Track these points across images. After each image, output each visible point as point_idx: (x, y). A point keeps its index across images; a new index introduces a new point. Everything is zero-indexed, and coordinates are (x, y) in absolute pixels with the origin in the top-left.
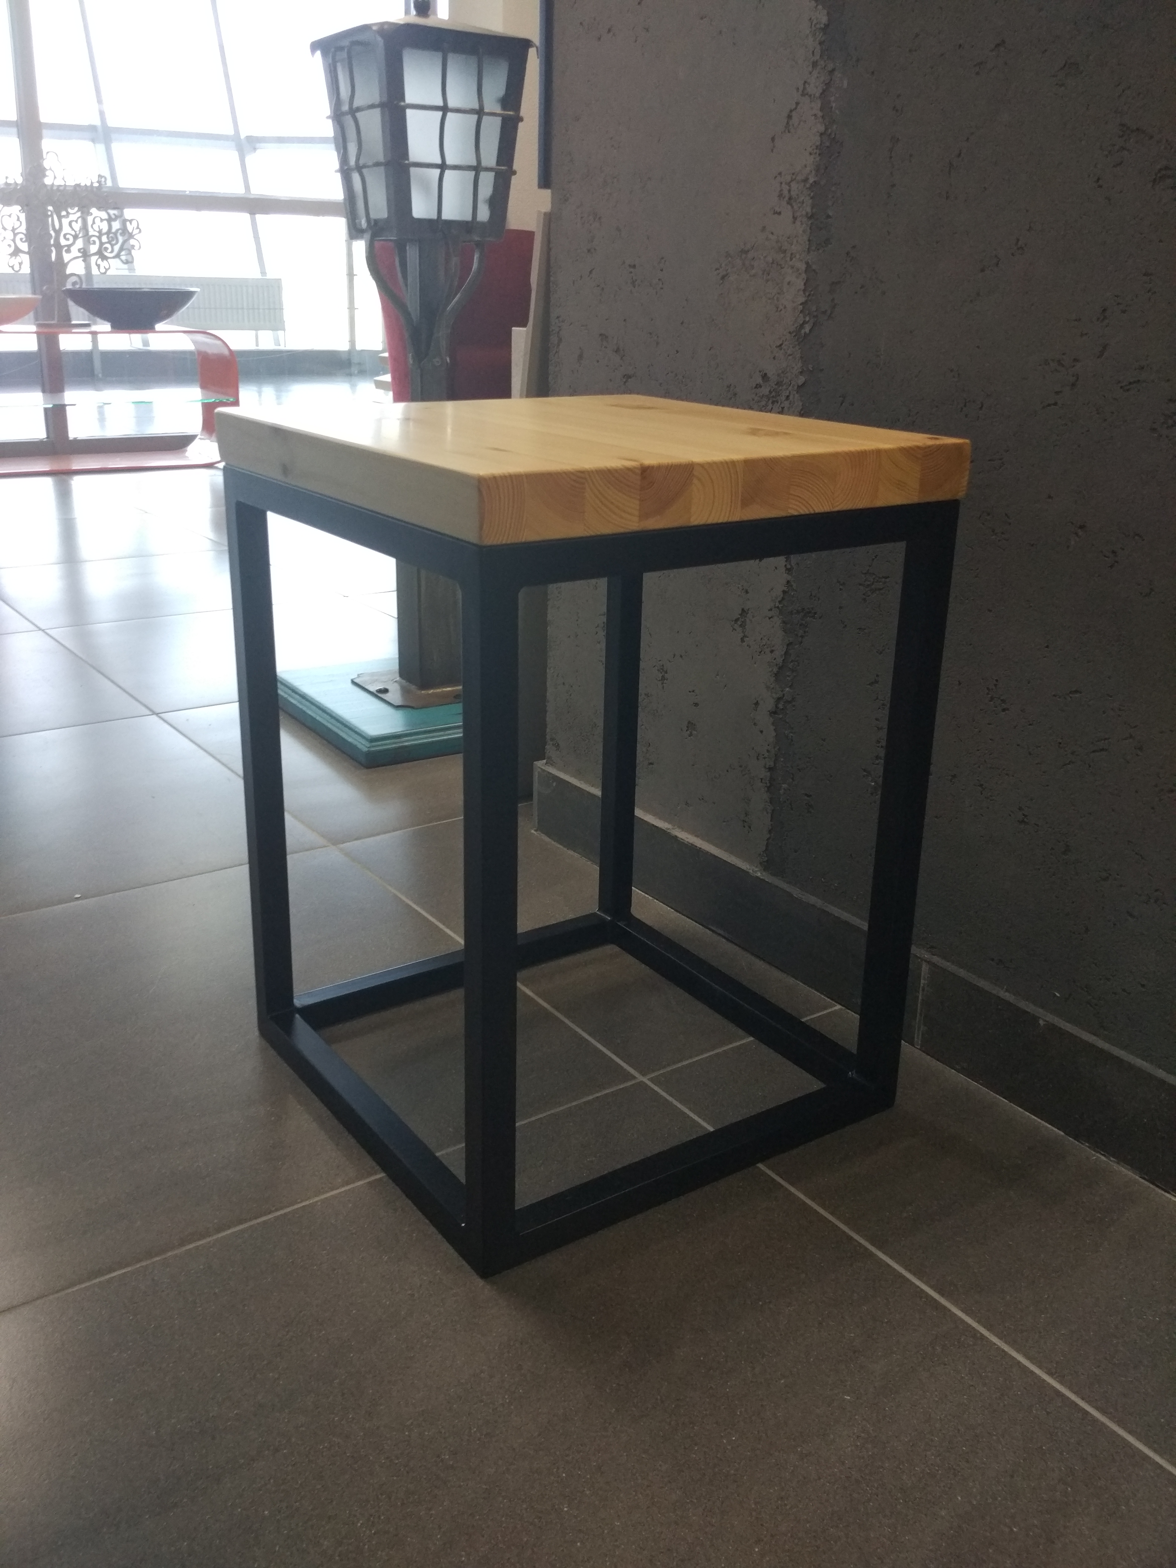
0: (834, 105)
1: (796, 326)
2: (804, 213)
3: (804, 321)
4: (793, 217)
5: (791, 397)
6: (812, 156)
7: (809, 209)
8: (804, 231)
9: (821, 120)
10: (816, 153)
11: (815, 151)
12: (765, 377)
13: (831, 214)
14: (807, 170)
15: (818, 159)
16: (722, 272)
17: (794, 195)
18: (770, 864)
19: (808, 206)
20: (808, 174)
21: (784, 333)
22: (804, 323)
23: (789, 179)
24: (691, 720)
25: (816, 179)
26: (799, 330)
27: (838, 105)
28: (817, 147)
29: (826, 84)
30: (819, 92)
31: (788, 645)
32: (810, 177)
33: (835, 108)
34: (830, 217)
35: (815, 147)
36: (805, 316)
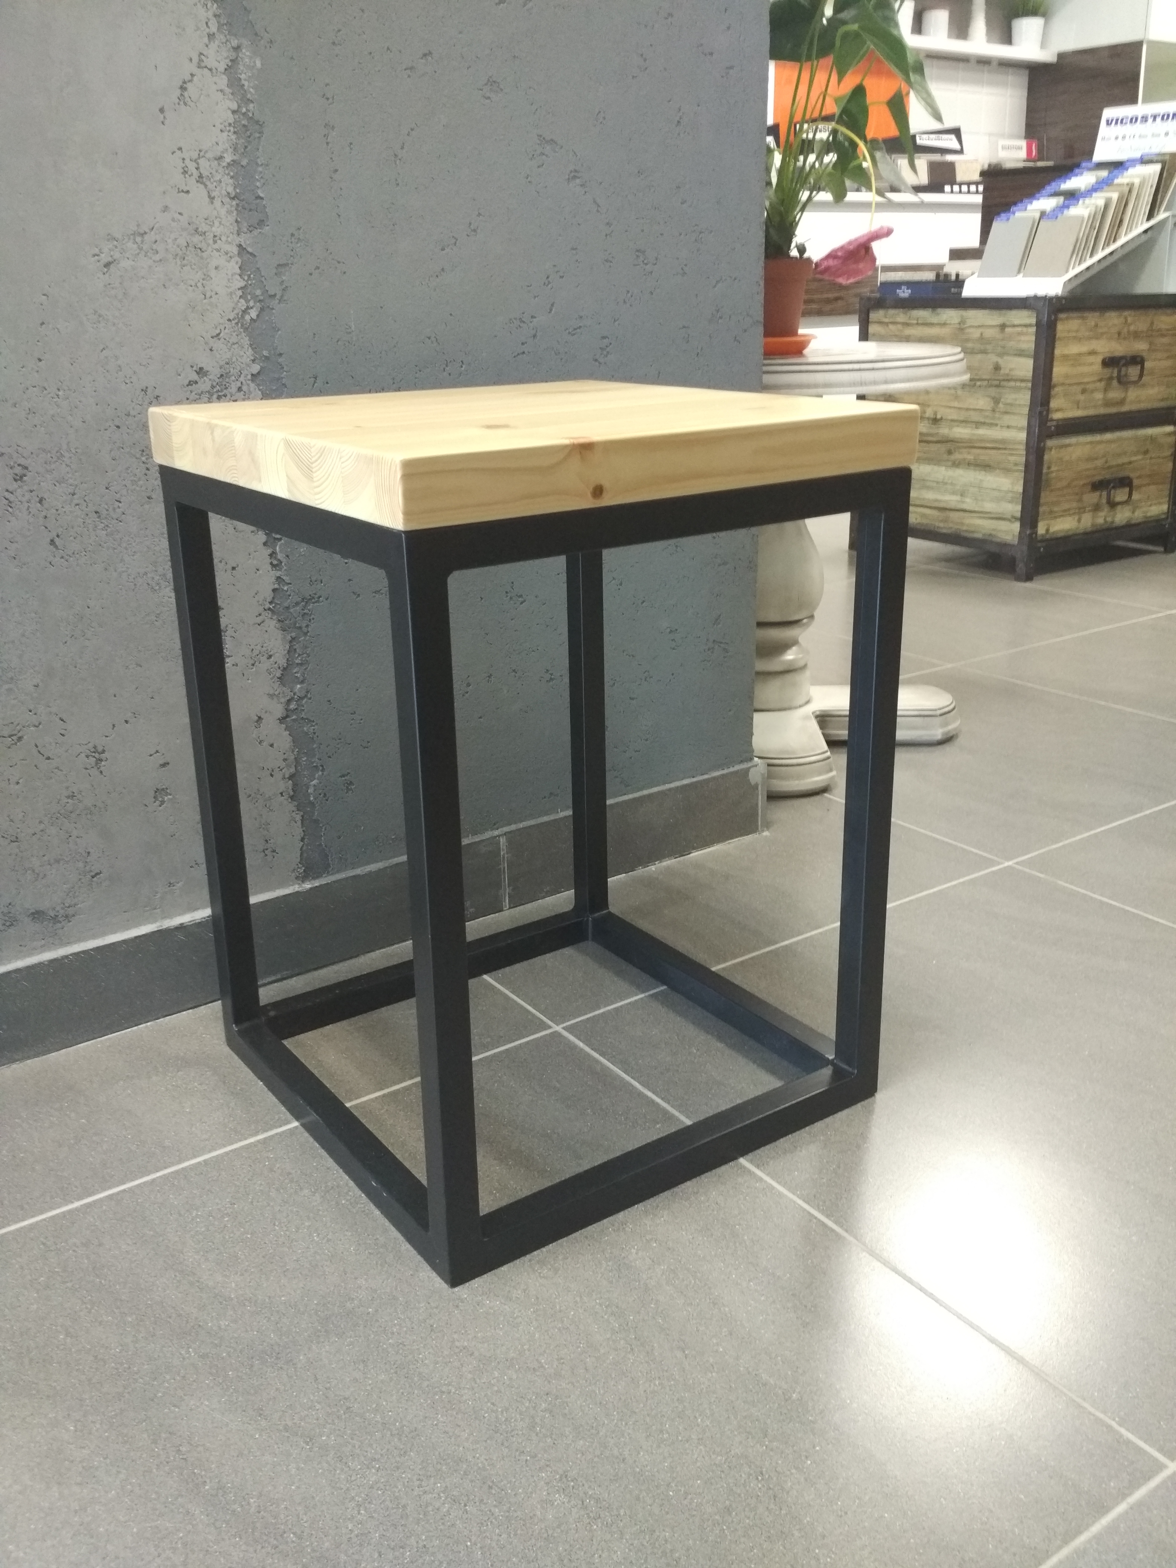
0: (246, 83)
1: (236, 312)
2: (224, 192)
3: (248, 307)
4: (209, 196)
5: (245, 388)
6: (226, 134)
7: (230, 189)
8: (229, 212)
9: (231, 96)
10: (229, 131)
11: (228, 128)
12: (201, 372)
13: (262, 195)
14: (220, 148)
15: (234, 137)
16: (104, 258)
17: (205, 173)
18: (309, 871)
19: (228, 186)
20: (223, 152)
21: (221, 321)
22: (248, 308)
23: (195, 155)
24: (159, 787)
25: (235, 158)
26: (243, 317)
27: (251, 85)
28: (230, 125)
29: (231, 60)
30: (222, 67)
31: (290, 642)
32: (225, 155)
33: (249, 86)
34: (262, 198)
35: (227, 124)
36: (247, 301)
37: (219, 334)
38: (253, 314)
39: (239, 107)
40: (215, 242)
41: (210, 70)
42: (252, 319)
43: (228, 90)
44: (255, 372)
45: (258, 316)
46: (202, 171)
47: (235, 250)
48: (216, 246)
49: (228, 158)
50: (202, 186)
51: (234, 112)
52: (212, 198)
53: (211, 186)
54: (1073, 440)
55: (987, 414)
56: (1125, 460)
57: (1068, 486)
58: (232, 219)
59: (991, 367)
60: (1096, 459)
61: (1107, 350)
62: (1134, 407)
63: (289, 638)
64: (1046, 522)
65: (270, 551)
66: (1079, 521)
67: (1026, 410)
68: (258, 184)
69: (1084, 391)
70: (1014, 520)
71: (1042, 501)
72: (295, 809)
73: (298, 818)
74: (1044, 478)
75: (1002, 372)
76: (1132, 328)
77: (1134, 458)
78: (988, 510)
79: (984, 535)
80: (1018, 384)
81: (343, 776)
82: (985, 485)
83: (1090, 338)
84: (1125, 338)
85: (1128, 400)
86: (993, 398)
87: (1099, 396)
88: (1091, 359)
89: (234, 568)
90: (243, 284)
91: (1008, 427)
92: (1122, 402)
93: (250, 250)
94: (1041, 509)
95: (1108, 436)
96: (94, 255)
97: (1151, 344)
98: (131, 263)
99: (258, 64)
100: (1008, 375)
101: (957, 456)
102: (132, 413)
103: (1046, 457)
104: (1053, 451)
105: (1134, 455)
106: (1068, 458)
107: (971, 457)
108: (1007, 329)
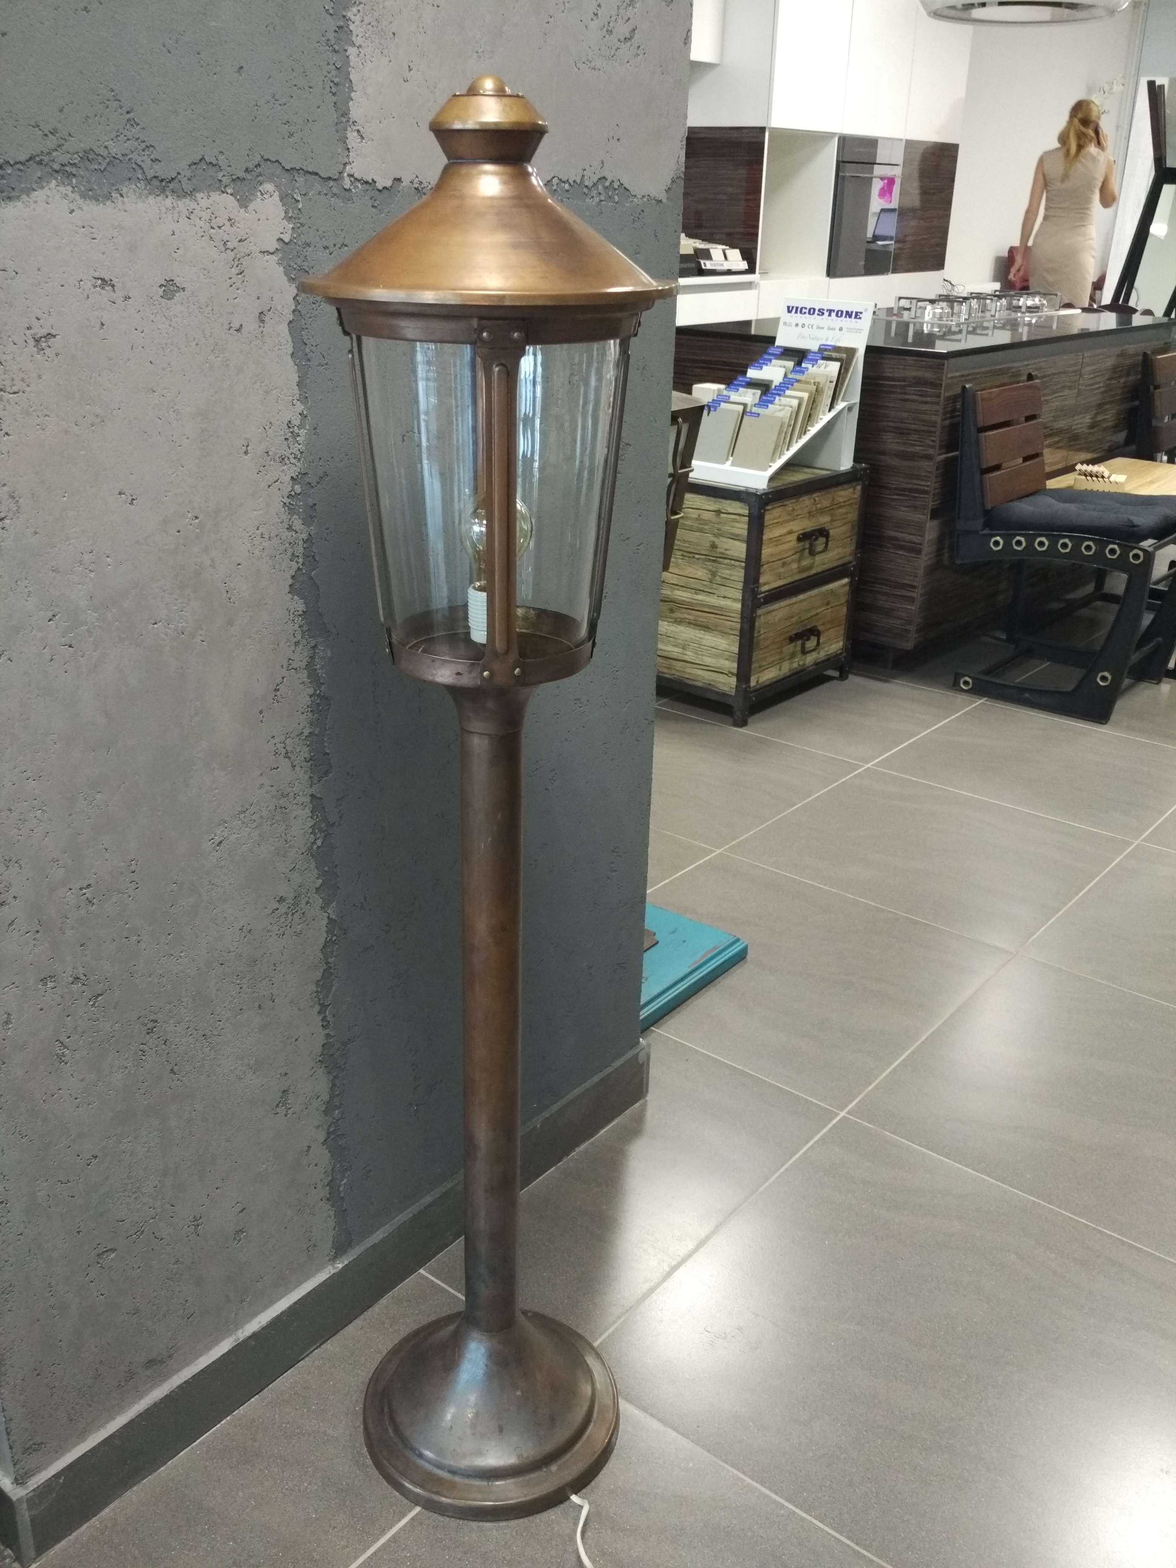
1: (307, 846)
2: (302, 759)
6: (305, 714)
7: (307, 755)
8: (305, 773)
9: (309, 685)
11: (307, 710)
12: (281, 900)
13: (328, 751)
14: (301, 726)
15: (310, 715)
16: (217, 839)
17: (289, 749)
18: (340, 1249)
19: (305, 752)
20: (303, 729)
21: (297, 856)
22: (316, 840)
23: (283, 738)
24: (238, 1228)
25: (311, 730)
26: (312, 848)
27: (324, 671)
28: (308, 706)
29: (311, 657)
30: (304, 663)
31: (333, 1080)
32: (304, 731)
33: (322, 673)
34: (328, 754)
35: (306, 707)
36: (315, 835)
37: (294, 867)
38: (319, 843)
39: (315, 691)
40: (295, 798)
41: (296, 669)
42: (318, 847)
43: (307, 681)
44: (317, 886)
45: (322, 843)
46: (288, 748)
47: (308, 799)
48: (294, 802)
49: (306, 734)
50: (287, 760)
51: (311, 696)
52: (293, 766)
53: (293, 758)
54: (776, 606)
55: (705, 583)
56: (813, 613)
57: (773, 643)
58: (307, 777)
59: (709, 545)
60: (792, 617)
61: (800, 528)
62: (819, 569)
63: (332, 1077)
64: (756, 676)
65: (321, 1017)
66: (780, 669)
67: (740, 585)
68: (326, 744)
69: (784, 564)
70: (730, 675)
71: (754, 659)
72: (330, 1207)
73: (333, 1213)
74: (755, 641)
75: (718, 550)
76: (819, 506)
77: (819, 611)
78: (707, 664)
79: (705, 683)
80: (733, 562)
81: (364, 1168)
82: (704, 642)
83: (788, 521)
84: (813, 516)
85: (815, 565)
86: (711, 571)
87: (794, 566)
88: (789, 538)
89: (296, 1040)
90: (312, 823)
91: (724, 597)
92: (811, 567)
93: (319, 795)
94: (753, 666)
95: (801, 597)
96: (210, 841)
97: (832, 515)
98: (236, 836)
99: (329, 654)
100: (723, 553)
101: (678, 615)
102: (232, 950)
103: (757, 624)
104: (762, 617)
105: (819, 607)
106: (773, 621)
107: (692, 618)
108: (722, 515)
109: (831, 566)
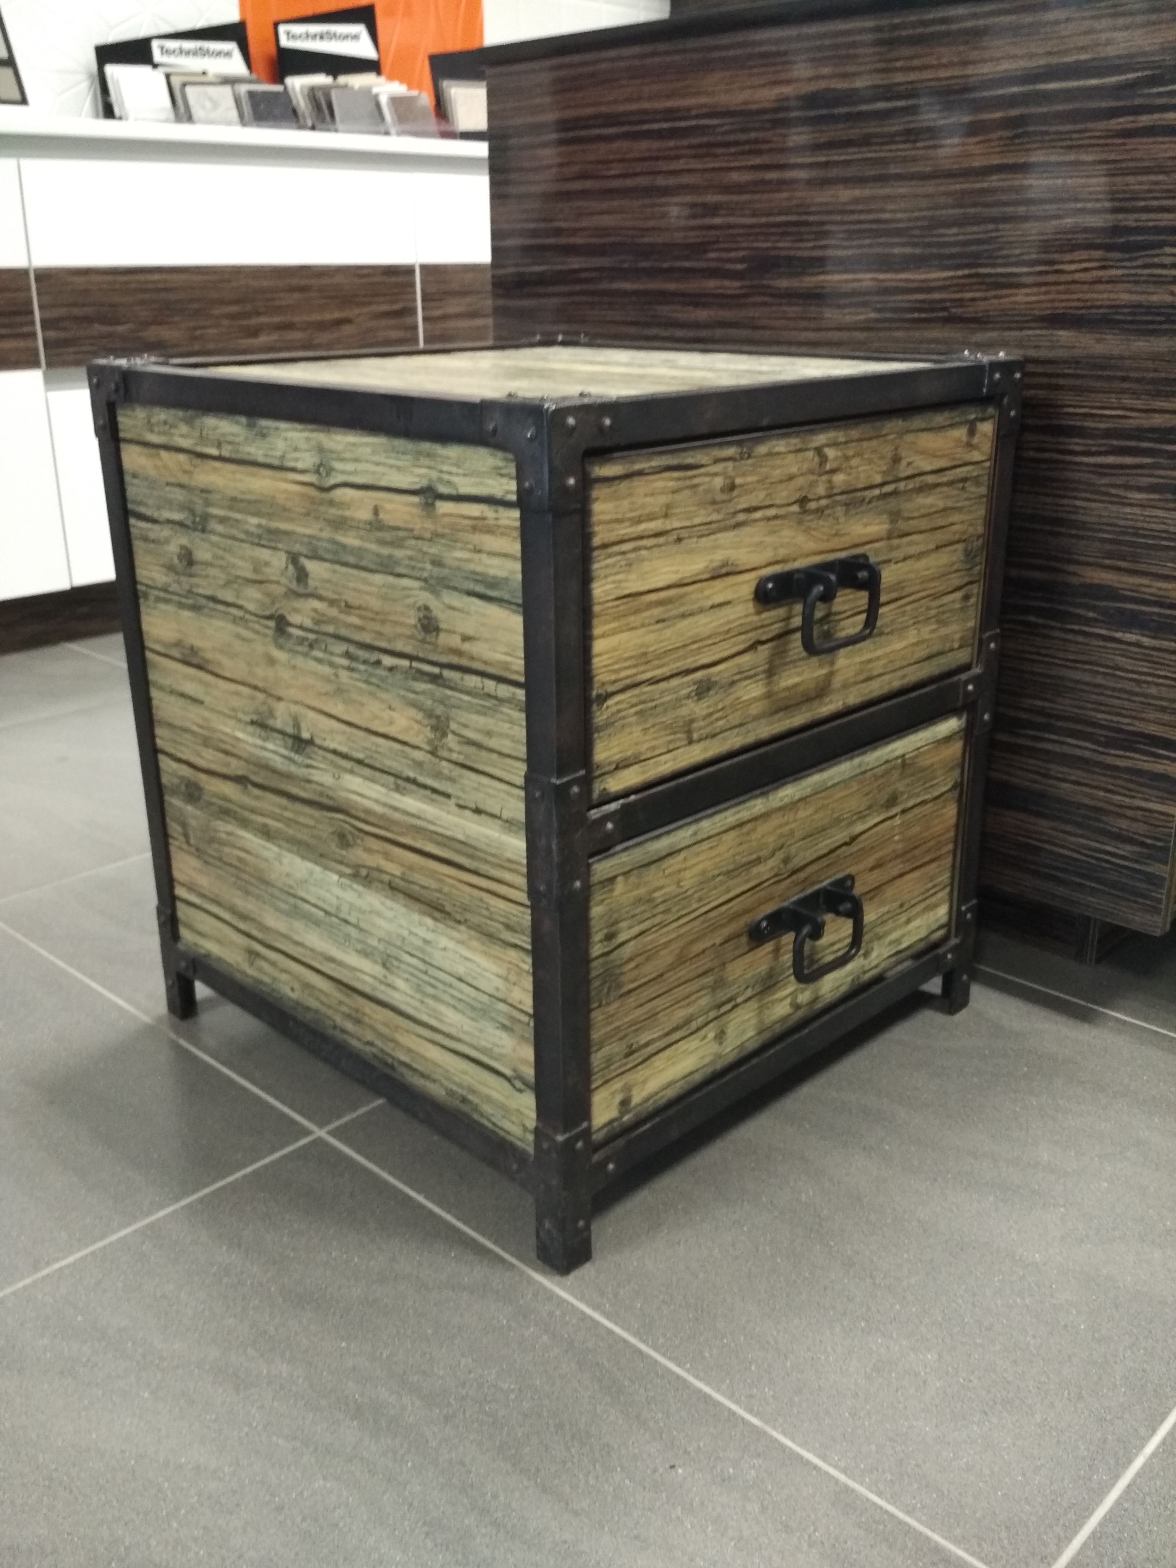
54: (683, 835)
55: (418, 755)
56: (840, 836)
57: (681, 960)
59: (413, 621)
60: (758, 861)
61: (768, 555)
62: (853, 698)
66: (720, 1036)
69: (703, 690)
70: (518, 1084)
74: (596, 968)
75: (443, 639)
76: (839, 479)
77: (859, 828)
78: (453, 1031)
79: (451, 1093)
80: (490, 685)
82: (438, 958)
83: (710, 529)
84: (820, 512)
85: (837, 681)
86: (430, 714)
87: (753, 690)
88: (718, 591)
91: (478, 811)
92: (822, 691)
95: (788, 792)
97: (895, 516)
100: (458, 653)
101: (358, 855)
105: (861, 816)
106: (671, 889)
107: (394, 869)
108: (444, 507)
109: (895, 682)
